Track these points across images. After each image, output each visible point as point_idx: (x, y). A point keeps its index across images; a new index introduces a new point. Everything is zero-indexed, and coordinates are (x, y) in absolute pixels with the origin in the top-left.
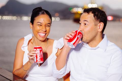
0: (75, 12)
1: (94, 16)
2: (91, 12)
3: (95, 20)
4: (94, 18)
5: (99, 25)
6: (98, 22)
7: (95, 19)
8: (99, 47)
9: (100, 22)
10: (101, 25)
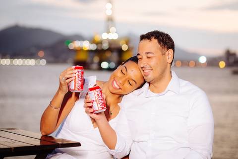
0: (77, 49)
1: (159, 43)
2: (153, 38)
3: (161, 48)
4: (159, 45)
5: (167, 53)
6: (165, 49)
7: (161, 46)
8: (169, 90)
9: (168, 49)
10: (170, 52)
